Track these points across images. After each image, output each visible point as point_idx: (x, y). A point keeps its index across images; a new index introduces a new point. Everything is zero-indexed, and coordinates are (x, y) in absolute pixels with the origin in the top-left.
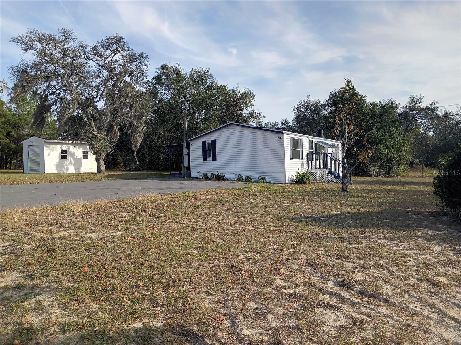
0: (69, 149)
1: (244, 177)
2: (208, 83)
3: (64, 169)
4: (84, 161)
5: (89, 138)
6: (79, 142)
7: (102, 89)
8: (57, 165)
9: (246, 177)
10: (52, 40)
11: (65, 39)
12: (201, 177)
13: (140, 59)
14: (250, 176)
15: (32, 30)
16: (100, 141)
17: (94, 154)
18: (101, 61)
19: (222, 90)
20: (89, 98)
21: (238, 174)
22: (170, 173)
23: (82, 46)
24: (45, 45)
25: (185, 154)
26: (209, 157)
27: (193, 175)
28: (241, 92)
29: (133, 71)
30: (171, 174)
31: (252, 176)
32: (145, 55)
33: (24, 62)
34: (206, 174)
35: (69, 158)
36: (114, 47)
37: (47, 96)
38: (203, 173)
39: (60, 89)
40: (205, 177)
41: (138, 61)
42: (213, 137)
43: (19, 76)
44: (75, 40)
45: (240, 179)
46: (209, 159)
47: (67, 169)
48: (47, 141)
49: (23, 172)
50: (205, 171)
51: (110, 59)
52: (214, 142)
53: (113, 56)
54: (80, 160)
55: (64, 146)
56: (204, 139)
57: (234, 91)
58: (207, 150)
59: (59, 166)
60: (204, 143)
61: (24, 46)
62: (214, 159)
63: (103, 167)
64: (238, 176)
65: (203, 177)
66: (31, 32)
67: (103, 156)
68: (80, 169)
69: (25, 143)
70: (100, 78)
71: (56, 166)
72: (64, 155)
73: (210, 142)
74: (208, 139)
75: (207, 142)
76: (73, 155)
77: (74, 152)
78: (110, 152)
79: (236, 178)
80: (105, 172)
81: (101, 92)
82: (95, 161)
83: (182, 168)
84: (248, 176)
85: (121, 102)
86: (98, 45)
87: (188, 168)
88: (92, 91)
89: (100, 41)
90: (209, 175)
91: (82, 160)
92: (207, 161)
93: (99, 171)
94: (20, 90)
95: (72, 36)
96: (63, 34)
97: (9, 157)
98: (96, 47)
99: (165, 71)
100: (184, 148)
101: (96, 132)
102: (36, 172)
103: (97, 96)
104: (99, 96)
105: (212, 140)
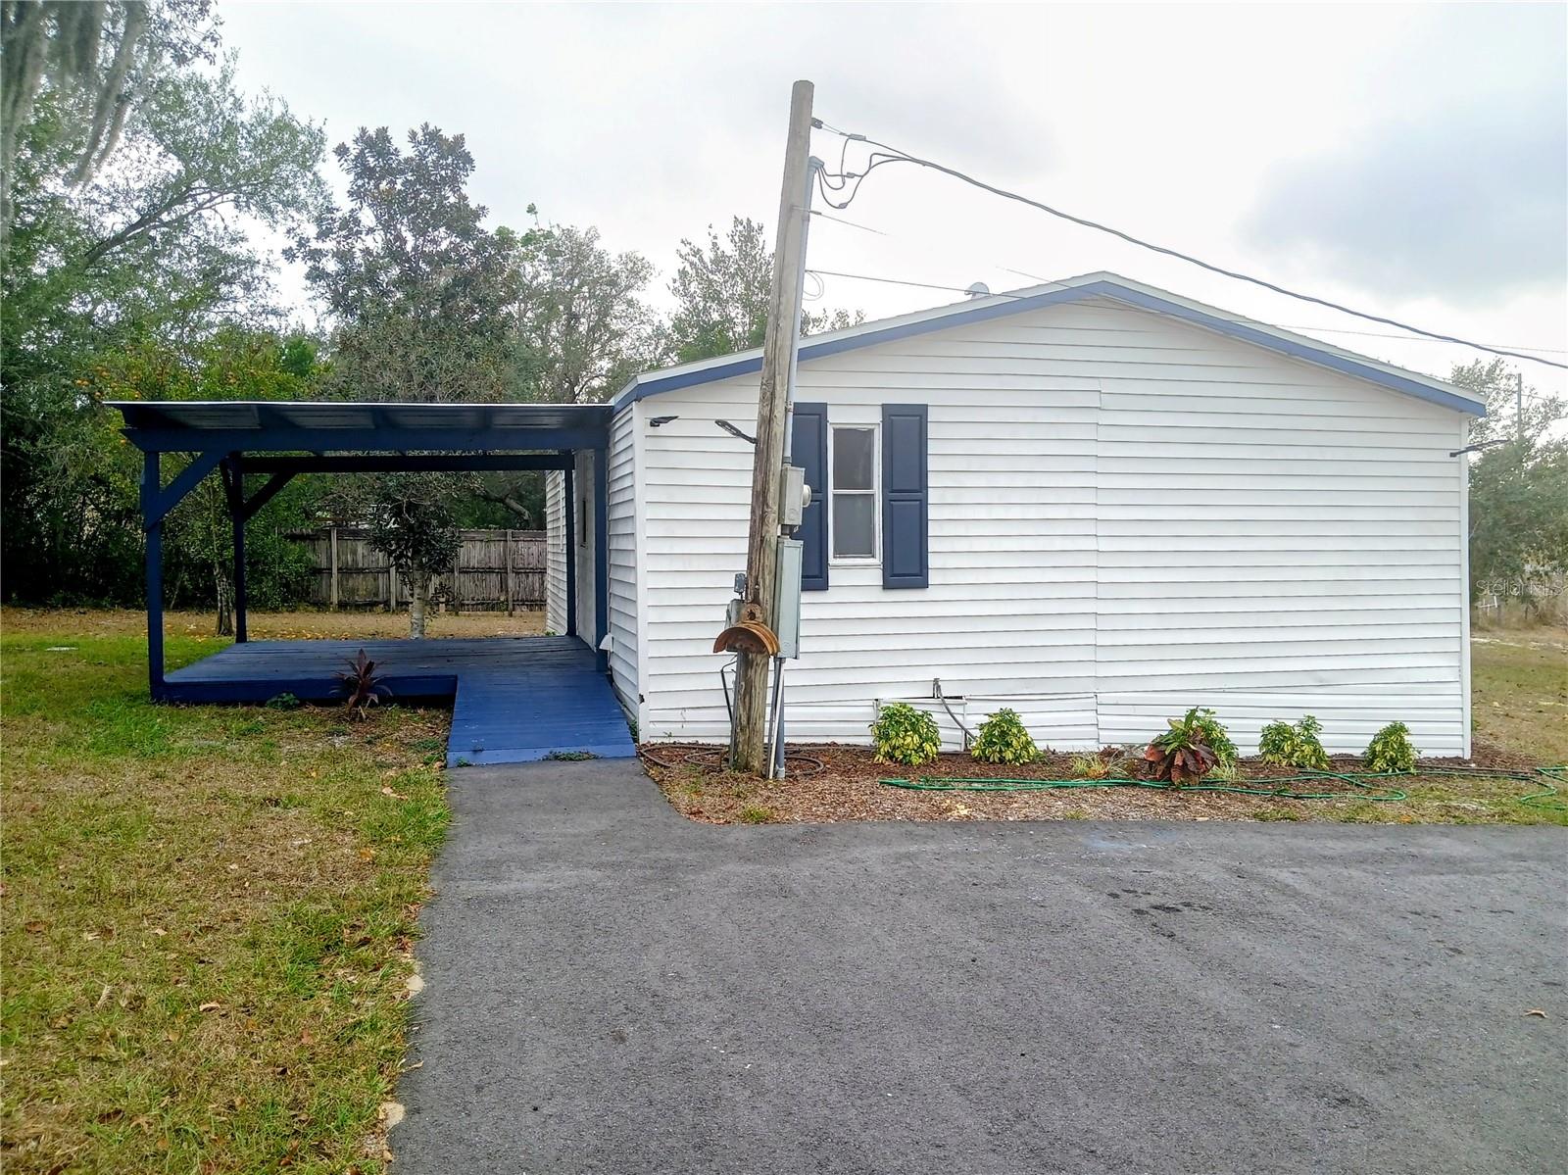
46: (854, 573)
58: (831, 487)
62: (909, 572)
73: (870, 419)
74: (852, 397)
75: (836, 418)
92: (824, 588)
105: (884, 406)
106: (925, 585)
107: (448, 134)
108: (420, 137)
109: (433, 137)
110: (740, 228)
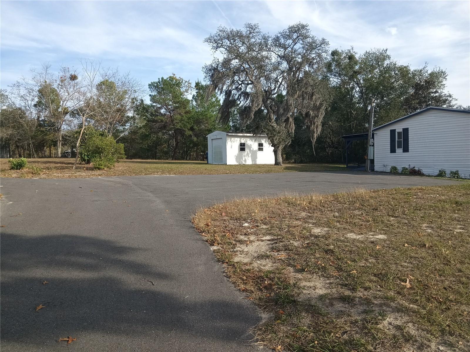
0: (247, 141)
1: (448, 172)
2: (385, 65)
3: (242, 161)
4: (259, 153)
5: (269, 130)
6: (259, 135)
7: (280, 81)
8: (236, 156)
9: (452, 172)
10: (239, 35)
11: (250, 33)
12: (389, 171)
13: (320, 46)
14: (457, 171)
15: (221, 29)
16: (279, 133)
17: (272, 146)
18: (281, 52)
19: (404, 71)
20: (267, 91)
21: (440, 168)
22: (347, 165)
23: (264, 39)
24: (232, 41)
25: (370, 145)
26: (398, 147)
27: (376, 168)
28: (429, 72)
29: (313, 59)
30: (347, 167)
31: (459, 171)
32: (326, 41)
33: (216, 60)
34: (396, 167)
35: (247, 150)
36: (295, 36)
37: (230, 92)
38: (392, 167)
39: (241, 84)
40: (394, 171)
41: (319, 48)
42: (404, 125)
43: (210, 74)
44: (259, 33)
45: (441, 174)
46: (399, 151)
47: (245, 161)
48: (230, 134)
49: (208, 163)
50: (394, 165)
51: (289, 49)
52: (406, 131)
53: (294, 46)
54: (256, 152)
55: (242, 139)
56: (392, 128)
57: (421, 71)
58: (396, 140)
59: (238, 158)
60: (393, 132)
61: (215, 45)
62: (406, 150)
63: (280, 160)
64: (440, 171)
65: (391, 171)
66: (221, 31)
67: (280, 148)
68: (256, 161)
69: (210, 137)
70: (278, 69)
71: (235, 158)
72: (242, 148)
73: (401, 130)
74: (399, 128)
75: (397, 131)
76: (250, 147)
77: (250, 145)
78: (288, 144)
79: (437, 172)
80: (282, 164)
81: (279, 83)
82: (273, 153)
83: (367, 161)
84: (455, 171)
85: (303, 91)
86: (279, 35)
87: (372, 161)
88: (270, 84)
89: (282, 32)
90: (400, 169)
91: (258, 153)
92: (396, 152)
93: (277, 163)
94: (212, 87)
95: (257, 30)
96: (248, 29)
97: (189, 150)
98: (278, 37)
99: (336, 57)
100: (369, 138)
101: (275, 125)
102: (219, 163)
103: (275, 88)
104: (277, 89)
105: (403, 129)
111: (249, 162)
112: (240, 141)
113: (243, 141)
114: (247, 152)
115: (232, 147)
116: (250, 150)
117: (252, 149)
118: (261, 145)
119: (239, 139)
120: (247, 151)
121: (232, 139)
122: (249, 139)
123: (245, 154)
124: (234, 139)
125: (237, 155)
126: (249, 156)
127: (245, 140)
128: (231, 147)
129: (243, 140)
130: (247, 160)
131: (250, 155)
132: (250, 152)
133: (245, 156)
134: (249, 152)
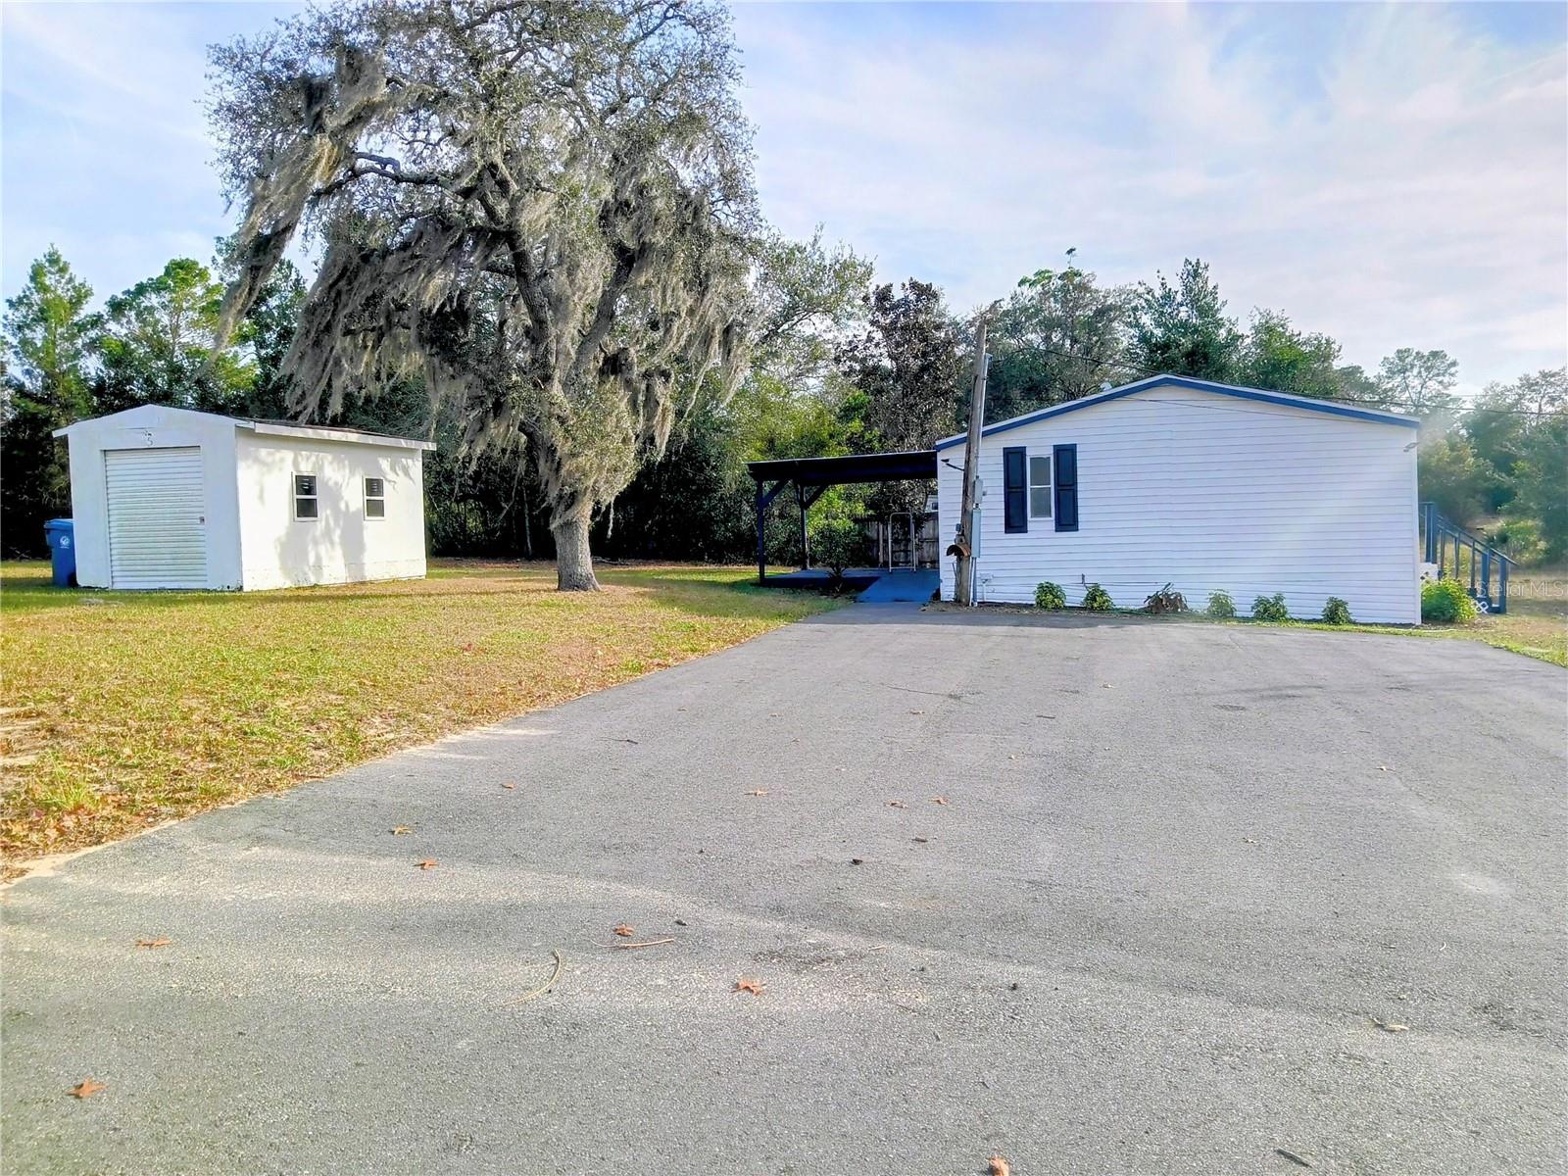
0: (321, 468)
3: (307, 569)
4: (372, 524)
8: (282, 545)
12: (1034, 601)
22: (762, 573)
26: (1036, 514)
35: (324, 512)
38: (1040, 585)
42: (1059, 434)
46: (1041, 526)
47: (318, 567)
52: (1066, 456)
54: (357, 519)
55: (304, 453)
56: (1013, 440)
58: (1029, 485)
59: (291, 551)
60: (1014, 458)
62: (1067, 520)
65: (1042, 603)
68: (362, 564)
69: (79, 438)
71: (279, 550)
72: (306, 498)
73: (1048, 452)
74: (1038, 442)
75: (1030, 454)
76: (335, 496)
77: (336, 483)
91: (364, 524)
92: (1026, 531)
105: (1054, 446)
106: (1077, 530)
107: (924, 282)
108: (907, 286)
109: (914, 285)
110: (1190, 267)
111: (334, 572)
112: (296, 463)
113: (306, 469)
114: (323, 523)
115: (266, 495)
116: (336, 511)
117: (343, 506)
118: (373, 486)
119: (288, 455)
120: (324, 515)
121: (263, 452)
122: (330, 457)
123: (318, 533)
124: (269, 454)
125: (288, 534)
126: (332, 543)
127: (313, 459)
128: (261, 497)
129: (308, 459)
130: (325, 562)
131: (337, 535)
132: (336, 521)
133: (316, 543)
134: (332, 523)
